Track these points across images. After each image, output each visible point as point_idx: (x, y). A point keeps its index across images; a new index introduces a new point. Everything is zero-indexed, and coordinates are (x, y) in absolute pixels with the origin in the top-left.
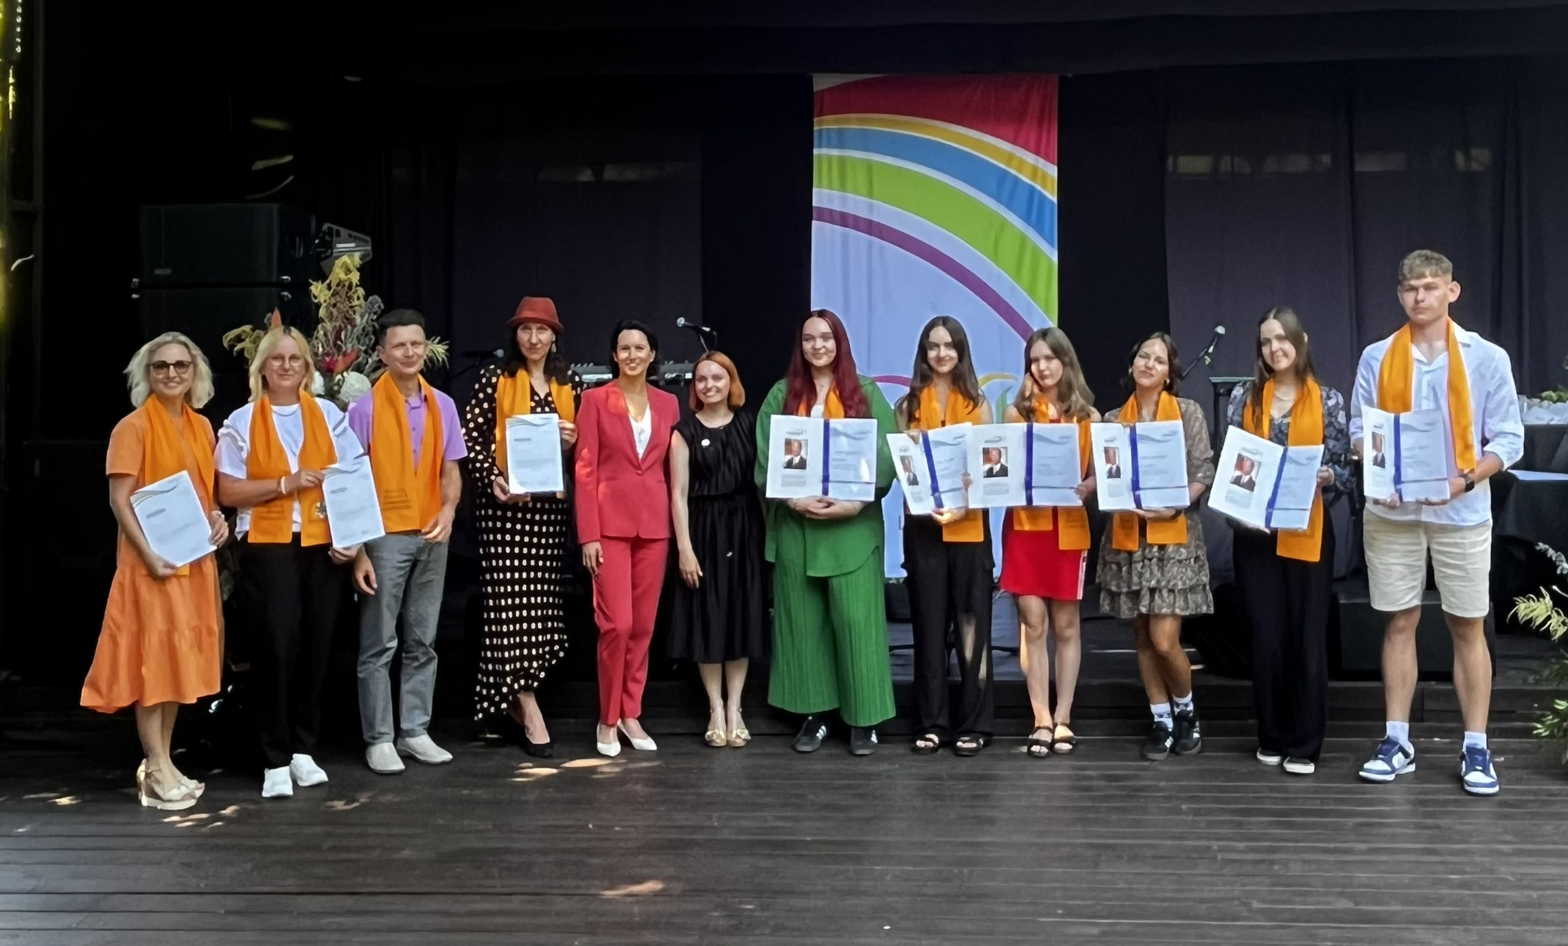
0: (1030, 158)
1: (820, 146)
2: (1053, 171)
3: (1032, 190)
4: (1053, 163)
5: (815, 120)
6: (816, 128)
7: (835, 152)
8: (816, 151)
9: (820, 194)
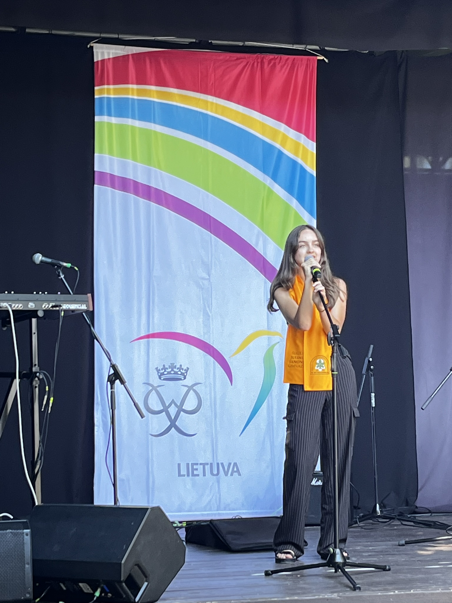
0: (292, 133)
1: (101, 114)
2: (312, 146)
3: (294, 163)
4: (313, 140)
5: (96, 88)
6: (96, 97)
7: (114, 120)
8: (97, 119)
9: (101, 159)
